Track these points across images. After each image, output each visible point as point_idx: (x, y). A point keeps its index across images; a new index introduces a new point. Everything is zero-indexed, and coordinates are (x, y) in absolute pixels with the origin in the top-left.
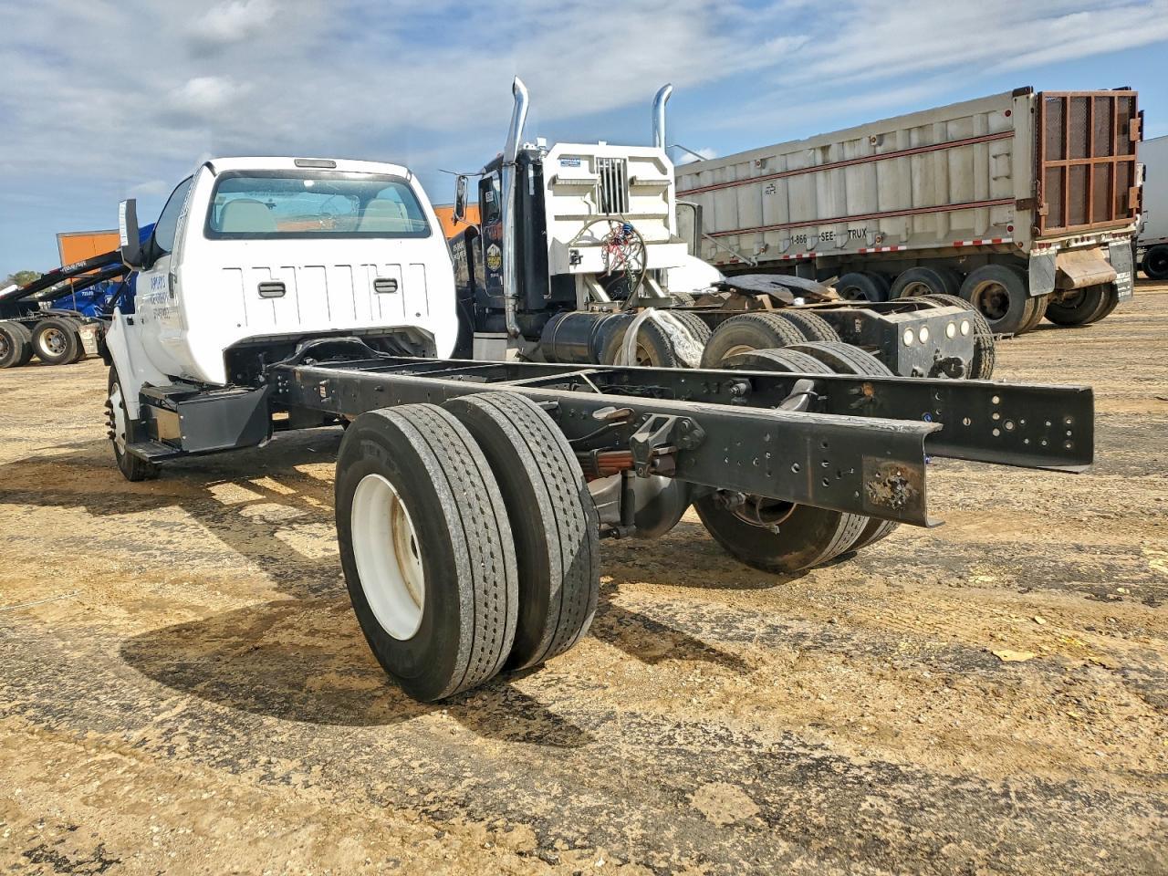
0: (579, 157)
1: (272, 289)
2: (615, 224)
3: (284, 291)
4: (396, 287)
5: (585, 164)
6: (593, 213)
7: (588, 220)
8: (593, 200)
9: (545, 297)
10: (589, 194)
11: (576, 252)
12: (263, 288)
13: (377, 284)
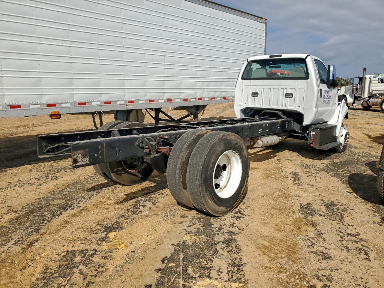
3: (258, 95)
4: (293, 96)
12: (253, 94)
13: (286, 95)
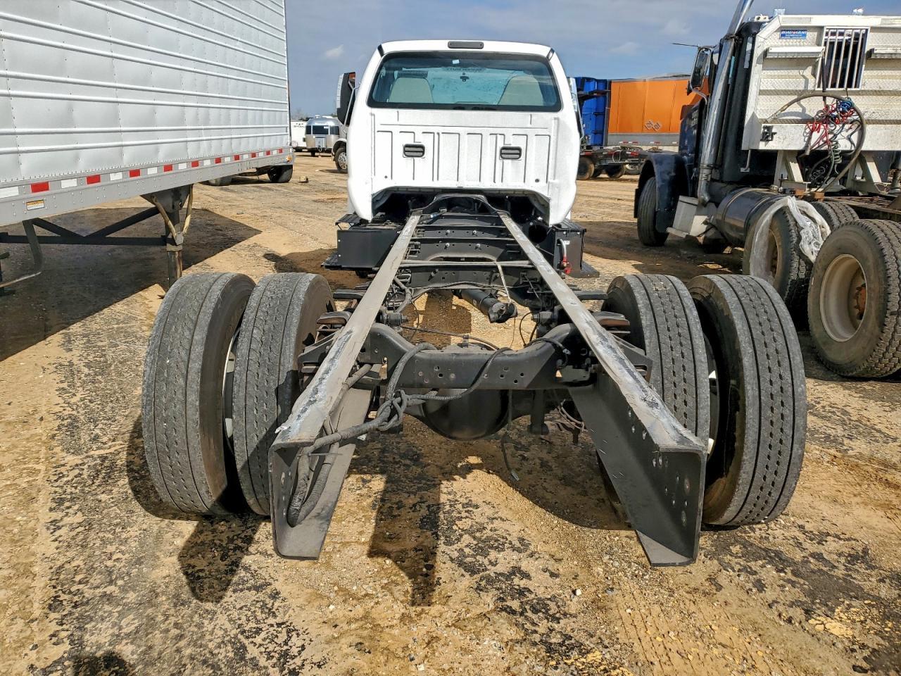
0: (805, 29)
1: (414, 150)
2: (830, 101)
3: (423, 152)
4: (520, 154)
5: (812, 35)
6: (810, 87)
7: (802, 95)
8: (814, 75)
9: (742, 170)
10: (810, 69)
11: (769, 128)
12: (407, 149)
13: (503, 151)
